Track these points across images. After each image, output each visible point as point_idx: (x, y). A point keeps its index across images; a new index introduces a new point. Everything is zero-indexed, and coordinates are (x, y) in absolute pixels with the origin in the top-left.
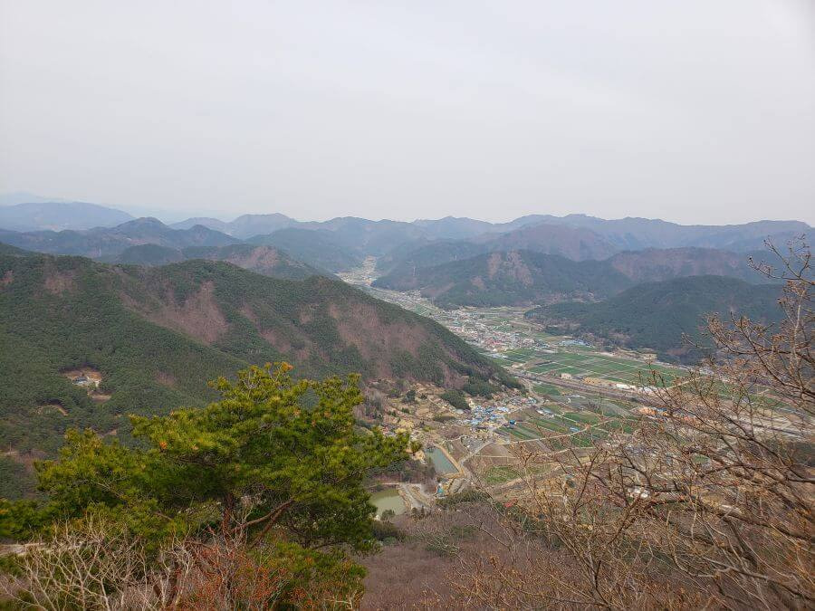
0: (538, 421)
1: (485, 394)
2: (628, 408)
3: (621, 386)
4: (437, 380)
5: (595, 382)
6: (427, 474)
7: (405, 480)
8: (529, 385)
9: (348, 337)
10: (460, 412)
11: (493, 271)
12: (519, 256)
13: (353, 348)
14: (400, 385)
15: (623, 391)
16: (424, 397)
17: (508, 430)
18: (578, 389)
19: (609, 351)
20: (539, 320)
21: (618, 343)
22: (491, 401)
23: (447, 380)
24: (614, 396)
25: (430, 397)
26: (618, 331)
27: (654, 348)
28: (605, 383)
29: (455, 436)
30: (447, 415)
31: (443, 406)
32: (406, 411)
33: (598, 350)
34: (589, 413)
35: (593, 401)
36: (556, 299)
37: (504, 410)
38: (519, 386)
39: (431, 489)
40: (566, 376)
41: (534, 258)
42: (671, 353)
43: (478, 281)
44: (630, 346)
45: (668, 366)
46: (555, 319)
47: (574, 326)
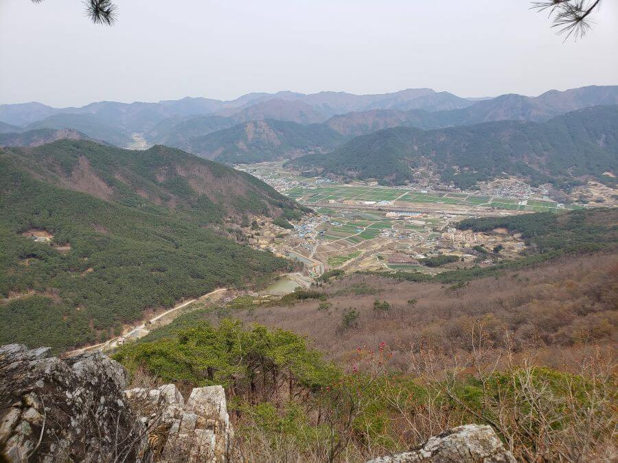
0: (334, 228)
1: (297, 218)
3: (367, 203)
4: (266, 213)
5: (350, 203)
6: (298, 266)
7: (291, 271)
8: (315, 210)
9: (200, 190)
10: (289, 230)
12: (266, 123)
13: (205, 197)
14: (245, 218)
15: (370, 205)
16: (263, 224)
17: (322, 236)
19: (348, 183)
20: (295, 169)
21: (352, 177)
22: (302, 222)
23: (271, 212)
24: (367, 209)
25: (266, 224)
26: (349, 170)
27: (375, 177)
28: (357, 203)
29: (296, 244)
30: (282, 233)
31: (277, 228)
32: (258, 234)
33: (341, 183)
34: (359, 221)
35: (356, 214)
36: (298, 154)
37: (313, 226)
38: (311, 211)
39: (306, 274)
40: (332, 201)
42: (386, 179)
43: (242, 145)
44: (360, 178)
45: (386, 188)
46: (307, 165)
47: (320, 170)
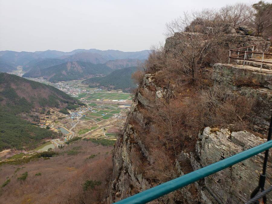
0: (92, 114)
1: (74, 109)
2: (117, 106)
3: (114, 101)
4: (57, 106)
5: (106, 100)
6: (60, 135)
7: (53, 138)
8: (87, 104)
9: (21, 95)
10: (67, 115)
11: (69, 68)
12: (77, 63)
13: (24, 98)
14: (44, 110)
15: (115, 102)
16: (53, 112)
17: (83, 118)
18: (102, 103)
19: (109, 91)
20: (87, 84)
21: (111, 89)
22: (76, 110)
23: (60, 106)
24: (113, 104)
25: (55, 112)
26: (111, 85)
27: (121, 89)
28: (110, 100)
29: (66, 123)
30: (62, 117)
31: (61, 114)
32: (48, 118)
33: (106, 91)
34: (107, 110)
35: (107, 106)
36: (91, 77)
37: (81, 112)
38: (84, 105)
39: (62, 140)
40: (98, 100)
41: (82, 64)
42: (126, 90)
43: (64, 72)
44: (115, 89)
45: (126, 93)
46: (92, 83)
47: (98, 84)
